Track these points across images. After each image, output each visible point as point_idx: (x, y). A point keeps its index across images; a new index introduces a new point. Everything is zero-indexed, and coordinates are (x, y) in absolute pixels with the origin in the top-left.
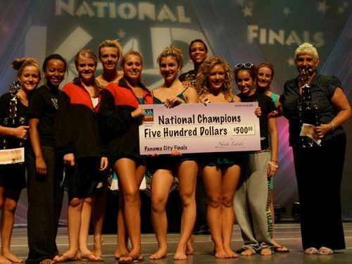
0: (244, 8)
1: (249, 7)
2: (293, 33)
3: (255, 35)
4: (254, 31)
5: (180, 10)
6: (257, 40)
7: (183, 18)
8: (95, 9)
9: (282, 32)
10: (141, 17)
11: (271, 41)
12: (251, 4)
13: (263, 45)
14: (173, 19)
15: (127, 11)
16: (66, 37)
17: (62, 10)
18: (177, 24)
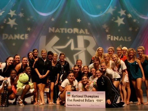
0: (106, 30)
1: (107, 29)
2: (121, 37)
3: (109, 38)
4: (109, 37)
5: (86, 30)
6: (110, 39)
7: (87, 33)
8: (60, 30)
9: (118, 37)
10: (74, 33)
11: (114, 40)
12: (108, 28)
13: (112, 41)
14: (84, 33)
15: (70, 31)
16: (51, 39)
17: (51, 31)
18: (85, 35)
